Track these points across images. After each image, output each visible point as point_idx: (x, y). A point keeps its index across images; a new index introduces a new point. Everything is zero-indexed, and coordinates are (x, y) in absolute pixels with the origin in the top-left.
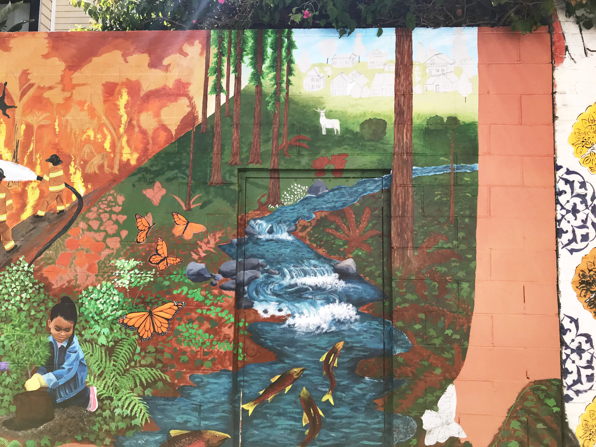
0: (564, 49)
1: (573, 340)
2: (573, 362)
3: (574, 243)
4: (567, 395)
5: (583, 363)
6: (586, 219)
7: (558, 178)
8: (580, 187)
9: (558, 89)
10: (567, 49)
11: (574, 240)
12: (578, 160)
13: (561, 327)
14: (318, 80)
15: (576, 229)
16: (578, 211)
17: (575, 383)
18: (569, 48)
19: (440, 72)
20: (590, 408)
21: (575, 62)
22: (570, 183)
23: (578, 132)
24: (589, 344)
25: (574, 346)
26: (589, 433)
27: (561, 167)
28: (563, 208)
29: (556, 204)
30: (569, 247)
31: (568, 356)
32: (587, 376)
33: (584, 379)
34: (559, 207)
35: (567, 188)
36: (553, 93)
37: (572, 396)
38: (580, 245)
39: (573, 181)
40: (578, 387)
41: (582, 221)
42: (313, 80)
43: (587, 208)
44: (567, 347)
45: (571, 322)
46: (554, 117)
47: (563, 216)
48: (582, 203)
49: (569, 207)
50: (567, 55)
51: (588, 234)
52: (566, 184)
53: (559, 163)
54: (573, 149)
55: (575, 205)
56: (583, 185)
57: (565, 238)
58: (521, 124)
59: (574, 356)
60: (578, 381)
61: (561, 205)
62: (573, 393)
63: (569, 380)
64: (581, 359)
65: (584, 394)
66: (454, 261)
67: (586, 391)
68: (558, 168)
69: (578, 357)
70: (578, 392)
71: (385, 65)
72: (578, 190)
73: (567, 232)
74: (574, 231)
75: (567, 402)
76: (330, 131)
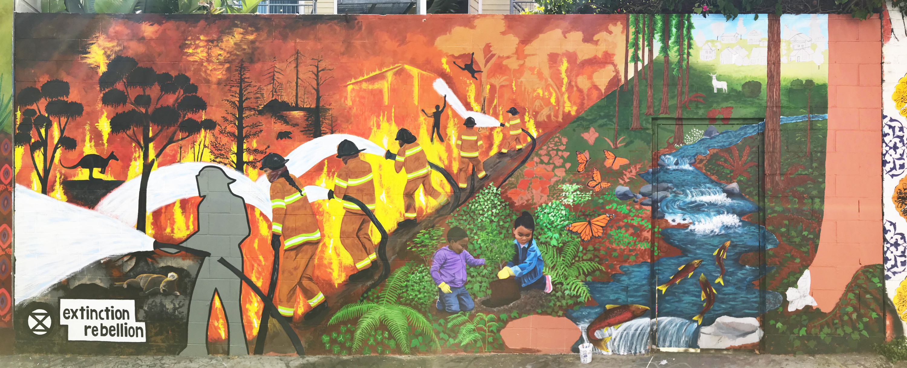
0: (891, 30)
1: (892, 238)
2: (892, 252)
3: (894, 170)
4: (887, 275)
5: (899, 253)
6: (903, 153)
7: (884, 124)
8: (900, 131)
9: (885, 60)
10: (892, 31)
11: (894, 168)
12: (898, 111)
13: (884, 229)
14: (710, 53)
15: (896, 161)
16: (898, 148)
17: (893, 267)
18: (894, 30)
19: (801, 47)
20: (903, 284)
21: (898, 40)
22: (893, 128)
23: (898, 91)
24: (903, 240)
25: (892, 241)
26: (902, 301)
27: (886, 116)
28: (887, 145)
29: (883, 143)
30: (891, 173)
31: (888, 248)
32: (901, 262)
33: (899, 264)
34: (884, 145)
35: (890, 131)
36: (882, 63)
37: (890, 276)
38: (899, 172)
39: (895, 127)
40: (895, 269)
41: (900, 154)
42: (707, 52)
43: (904, 145)
44: (888, 242)
45: (891, 225)
46: (882, 81)
47: (887, 151)
48: (900, 142)
49: (891, 145)
50: (893, 35)
51: (904, 164)
52: (890, 129)
53: (885, 114)
54: (895, 103)
55: (896, 143)
56: (901, 129)
57: (888, 167)
58: (859, 85)
59: (893, 249)
60: (895, 265)
61: (886, 143)
62: (891, 274)
63: (889, 265)
64: (897, 250)
65: (899, 274)
66: (810, 184)
67: (900, 272)
68: (884, 117)
69: (895, 249)
70: (894, 273)
71: (760, 41)
72: (898, 133)
73: (890, 162)
74: (894, 162)
75: (887, 280)
76: (719, 90)
